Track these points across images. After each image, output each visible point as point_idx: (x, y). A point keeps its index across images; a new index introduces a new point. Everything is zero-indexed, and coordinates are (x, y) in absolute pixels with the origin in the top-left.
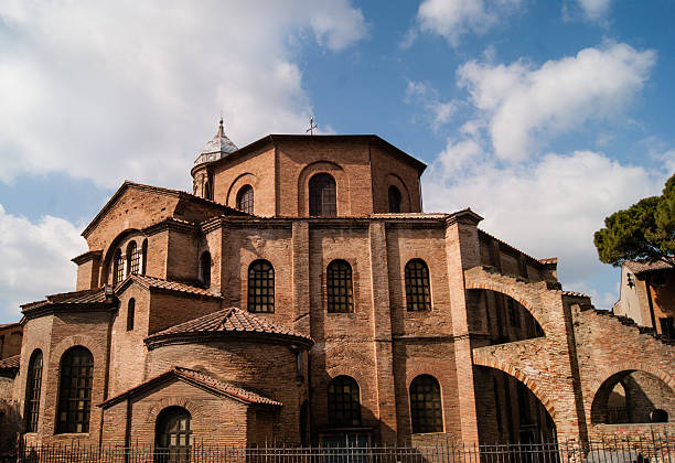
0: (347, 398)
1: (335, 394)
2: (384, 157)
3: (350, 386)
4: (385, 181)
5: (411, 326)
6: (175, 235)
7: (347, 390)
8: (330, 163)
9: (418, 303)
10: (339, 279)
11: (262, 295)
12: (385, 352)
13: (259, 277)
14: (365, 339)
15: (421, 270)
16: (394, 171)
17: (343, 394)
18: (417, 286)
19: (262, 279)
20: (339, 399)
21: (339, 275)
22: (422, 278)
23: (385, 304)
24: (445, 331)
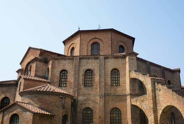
0: (89, 115)
1: (86, 114)
2: (117, 36)
3: (91, 111)
4: (117, 43)
5: (112, 91)
6: (38, 62)
7: (89, 112)
8: (98, 38)
9: (115, 83)
10: (89, 76)
11: (64, 81)
12: (102, 99)
13: (63, 75)
14: (96, 95)
15: (117, 72)
16: (122, 40)
17: (88, 114)
18: (115, 78)
19: (64, 76)
20: (87, 115)
21: (89, 74)
22: (117, 75)
23: (103, 84)
24: (123, 93)
